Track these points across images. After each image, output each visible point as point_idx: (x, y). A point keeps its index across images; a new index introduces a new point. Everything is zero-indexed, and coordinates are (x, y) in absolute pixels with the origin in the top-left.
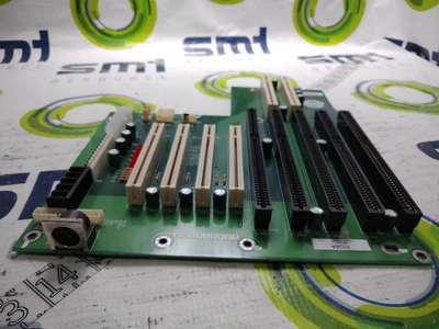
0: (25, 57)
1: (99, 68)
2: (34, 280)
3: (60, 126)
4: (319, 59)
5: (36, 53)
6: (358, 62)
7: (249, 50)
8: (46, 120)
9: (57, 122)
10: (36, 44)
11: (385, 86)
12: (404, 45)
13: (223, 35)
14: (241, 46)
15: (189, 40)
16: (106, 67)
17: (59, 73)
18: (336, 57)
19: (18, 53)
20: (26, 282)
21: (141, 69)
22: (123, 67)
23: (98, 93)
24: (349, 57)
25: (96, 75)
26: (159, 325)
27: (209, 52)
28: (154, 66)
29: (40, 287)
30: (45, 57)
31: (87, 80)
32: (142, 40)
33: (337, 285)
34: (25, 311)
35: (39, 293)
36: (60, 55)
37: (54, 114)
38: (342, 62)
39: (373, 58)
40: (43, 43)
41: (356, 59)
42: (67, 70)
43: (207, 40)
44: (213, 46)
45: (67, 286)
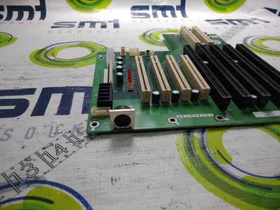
0: (31, 17)
1: (77, 25)
2: (41, 152)
3: (54, 60)
4: (219, 21)
5: (38, 14)
6: (246, 24)
7: (174, 15)
8: (46, 56)
9: (52, 58)
11: (263, 40)
12: (278, 13)
13: (157, 5)
14: (168, 13)
15: (134, 8)
16: (82, 24)
17: (52, 27)
18: (230, 21)
19: (26, 14)
20: (37, 153)
21: (104, 26)
22: (93, 24)
23: (76, 40)
24: (239, 21)
25: (75, 29)
26: (118, 182)
27: (147, 16)
28: (112, 24)
29: (45, 157)
30: (43, 17)
31: (70, 32)
32: (105, 7)
33: (229, 163)
34: (37, 170)
35: (44, 160)
36: (53, 16)
38: (235, 24)
39: (256, 21)
40: (42, 8)
41: (244, 22)
42: (57, 26)
43: (147, 8)
44: (150, 12)
45: (61, 156)
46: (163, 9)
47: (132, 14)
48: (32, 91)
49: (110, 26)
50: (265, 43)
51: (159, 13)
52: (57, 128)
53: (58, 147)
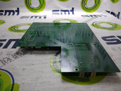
0: (13, 14)
1: (30, 17)
2: (2, 60)
3: (17, 30)
5: (16, 13)
6: (97, 17)
8: (14, 28)
9: (16, 29)
10: (16, 11)
11: (101, 23)
12: (110, 13)
13: (62, 10)
15: (53, 11)
16: (32, 17)
17: (20, 18)
18: (91, 16)
19: (12, 13)
21: (40, 18)
22: (36, 17)
23: (28, 23)
24: (95, 16)
25: (29, 19)
26: (25, 70)
27: (58, 14)
28: (44, 17)
29: (3, 62)
30: (18, 14)
31: (26, 20)
35: (2, 63)
36: (21, 14)
37: (16, 27)
38: (93, 17)
39: (101, 16)
40: (18, 11)
41: (97, 16)
42: (22, 17)
43: (58, 11)
44: (60, 12)
45: (9, 62)
46: (65, 11)
47: (53, 13)
48: (5, 40)
49: (43, 18)
50: (101, 24)
51: (63, 13)
52: (10, 52)
53: (8, 59)
